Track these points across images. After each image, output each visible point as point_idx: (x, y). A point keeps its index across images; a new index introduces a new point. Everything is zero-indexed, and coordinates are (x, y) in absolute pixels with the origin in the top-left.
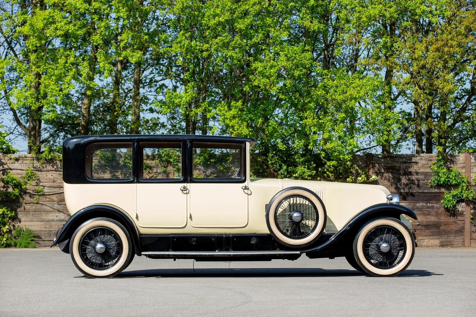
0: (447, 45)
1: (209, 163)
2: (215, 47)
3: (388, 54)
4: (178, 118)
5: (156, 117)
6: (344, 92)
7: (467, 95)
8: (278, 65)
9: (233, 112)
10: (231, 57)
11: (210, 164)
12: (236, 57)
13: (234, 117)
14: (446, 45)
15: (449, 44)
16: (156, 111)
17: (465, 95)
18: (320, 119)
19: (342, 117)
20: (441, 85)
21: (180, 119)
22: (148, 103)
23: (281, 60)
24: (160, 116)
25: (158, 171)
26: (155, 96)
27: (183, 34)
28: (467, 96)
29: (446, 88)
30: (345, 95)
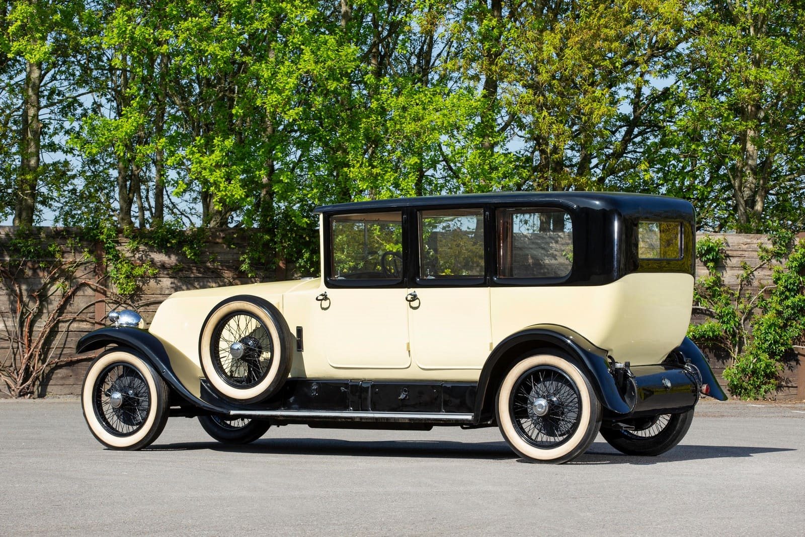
0: (599, 36)
1: (169, 245)
2: (185, 35)
3: (494, 50)
4: (101, 161)
5: (62, 160)
6: (417, 119)
7: (624, 126)
8: (299, 69)
9: (217, 156)
10: (214, 56)
11: (171, 247)
12: (222, 57)
13: (218, 166)
14: (596, 36)
15: (602, 36)
16: (60, 148)
17: (621, 127)
18: (373, 167)
19: (412, 163)
20: (588, 107)
21: (106, 163)
22: (46, 133)
23: (305, 61)
24: (69, 157)
25: (78, 260)
26: (60, 120)
27: (123, 11)
28: (625, 128)
29: (596, 113)
30: (419, 123)
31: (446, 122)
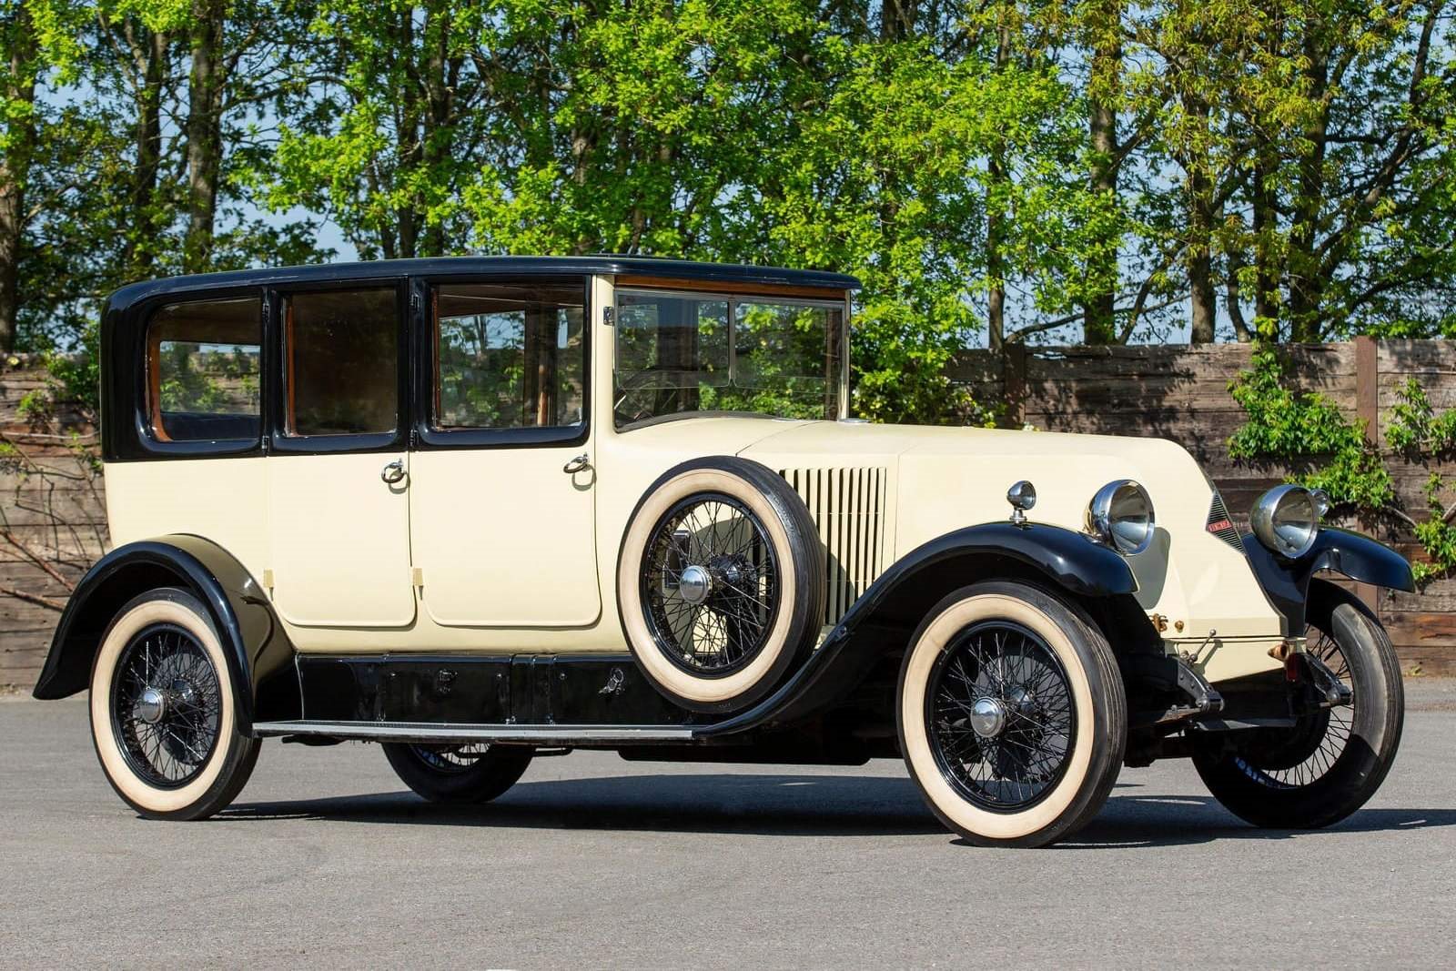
6: (921, 125)
30: (923, 135)
31: (971, 132)
